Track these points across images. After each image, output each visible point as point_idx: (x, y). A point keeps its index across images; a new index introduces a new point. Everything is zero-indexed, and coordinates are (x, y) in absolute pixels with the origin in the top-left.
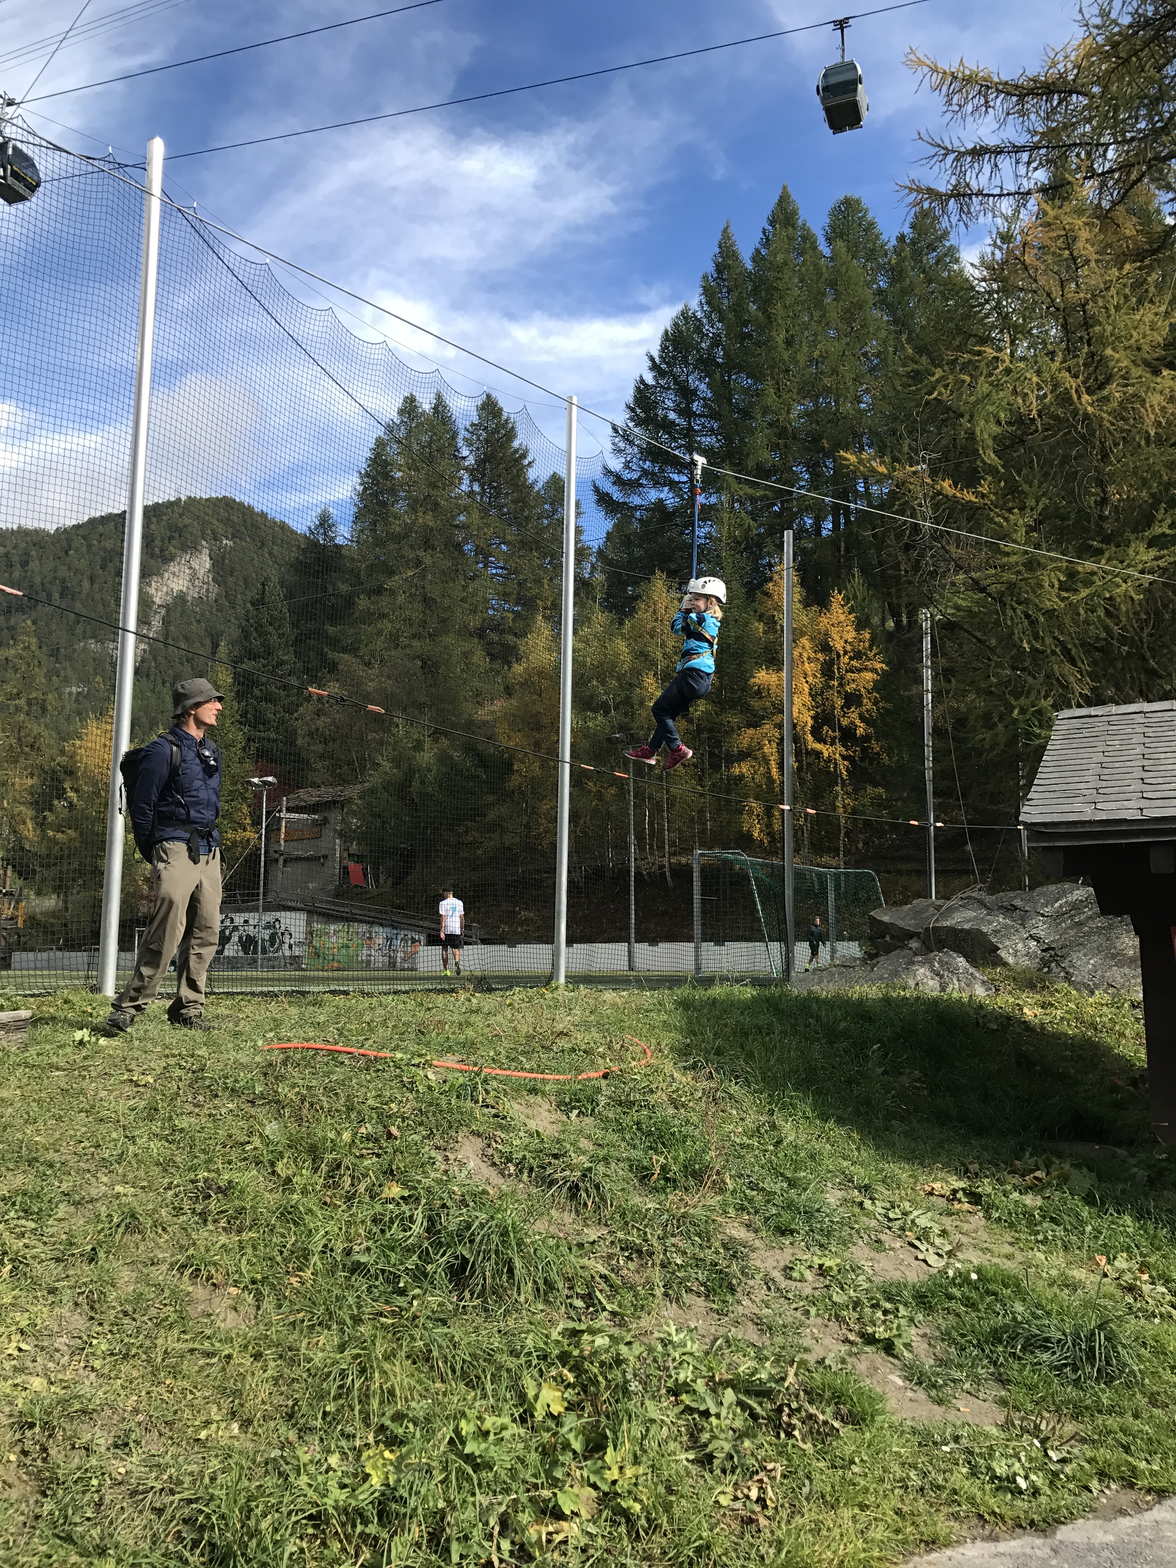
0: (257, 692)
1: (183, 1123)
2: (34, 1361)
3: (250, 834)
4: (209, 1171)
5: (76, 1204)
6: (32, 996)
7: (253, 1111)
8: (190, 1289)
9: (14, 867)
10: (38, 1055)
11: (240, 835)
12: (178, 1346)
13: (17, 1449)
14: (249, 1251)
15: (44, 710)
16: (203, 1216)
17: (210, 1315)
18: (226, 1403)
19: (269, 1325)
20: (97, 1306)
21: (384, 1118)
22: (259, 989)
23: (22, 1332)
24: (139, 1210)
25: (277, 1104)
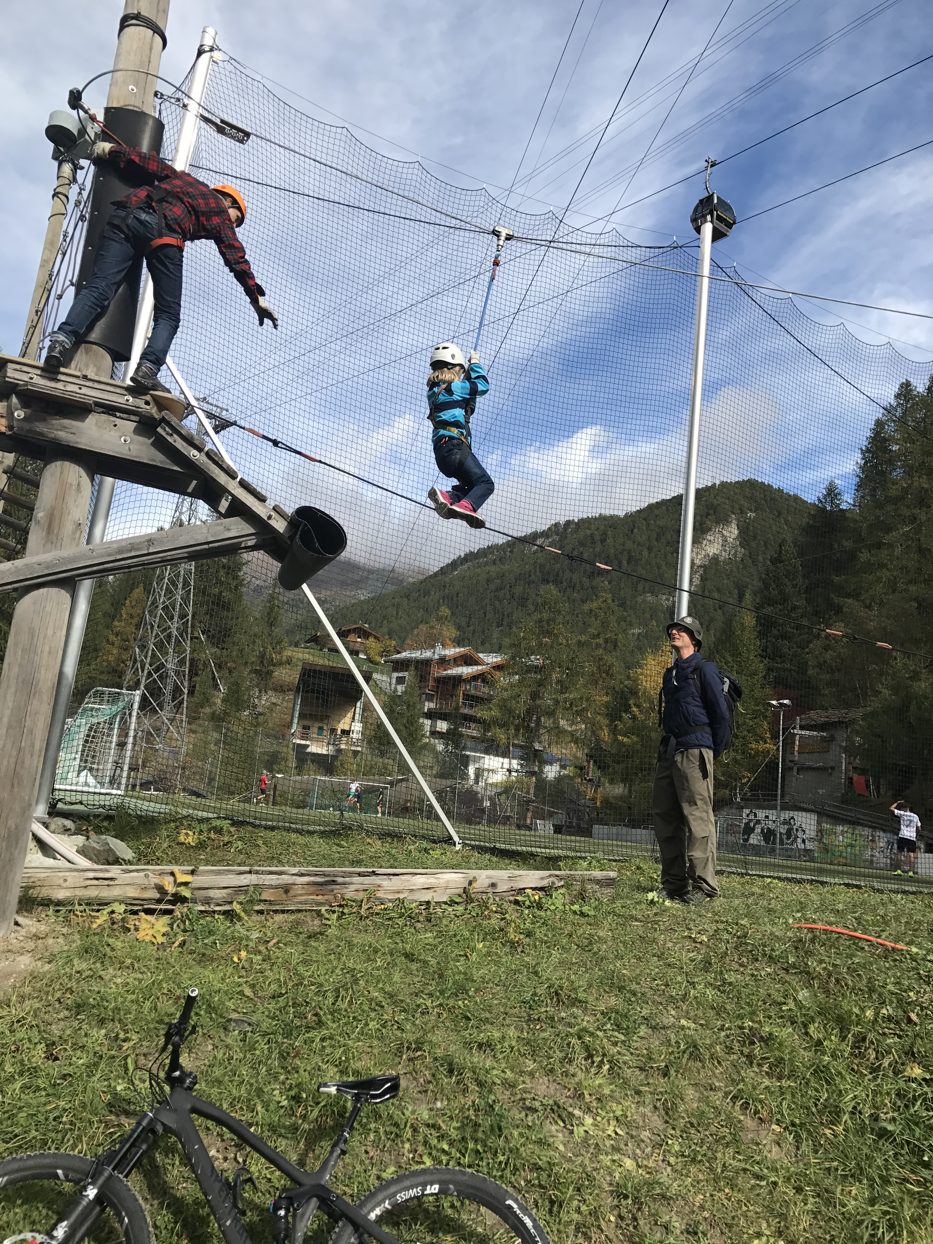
0: (775, 632)
1: (731, 977)
2: (626, 1145)
3: (770, 746)
4: (753, 1021)
5: (654, 1028)
6: (615, 861)
7: (787, 978)
8: (742, 1118)
9: (595, 762)
10: (623, 907)
11: (761, 746)
12: (735, 1163)
13: (616, 1212)
14: (789, 1097)
15: (616, 646)
16: (750, 1058)
17: (758, 1144)
18: (774, 1222)
19: (807, 1165)
20: (671, 1113)
21: (903, 1004)
22: (785, 875)
23: (618, 1120)
24: (700, 1042)
25: (808, 976)
